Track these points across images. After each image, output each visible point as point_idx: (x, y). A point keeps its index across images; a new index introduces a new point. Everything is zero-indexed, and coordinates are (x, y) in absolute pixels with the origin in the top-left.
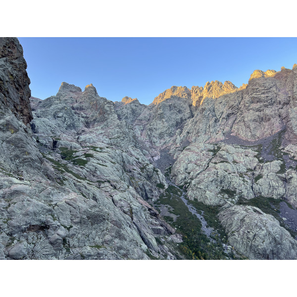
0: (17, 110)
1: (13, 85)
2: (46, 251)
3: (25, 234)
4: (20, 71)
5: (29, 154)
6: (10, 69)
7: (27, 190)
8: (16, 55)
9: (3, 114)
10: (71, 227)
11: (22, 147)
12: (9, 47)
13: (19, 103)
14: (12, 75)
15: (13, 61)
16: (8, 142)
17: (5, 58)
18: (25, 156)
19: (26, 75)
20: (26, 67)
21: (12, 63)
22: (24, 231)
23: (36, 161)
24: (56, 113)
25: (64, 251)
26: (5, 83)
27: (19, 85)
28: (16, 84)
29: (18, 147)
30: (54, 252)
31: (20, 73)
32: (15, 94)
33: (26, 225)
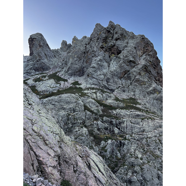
0: (156, 80)
1: (152, 67)
4: (154, 57)
6: (149, 59)
8: (150, 50)
9: (151, 84)
12: (146, 47)
13: (157, 76)
14: (150, 61)
15: (150, 53)
16: (157, 100)
17: (145, 54)
19: (157, 58)
20: (156, 54)
21: (149, 55)
26: (148, 67)
27: (155, 66)
28: (153, 66)
31: (154, 59)
32: (154, 71)
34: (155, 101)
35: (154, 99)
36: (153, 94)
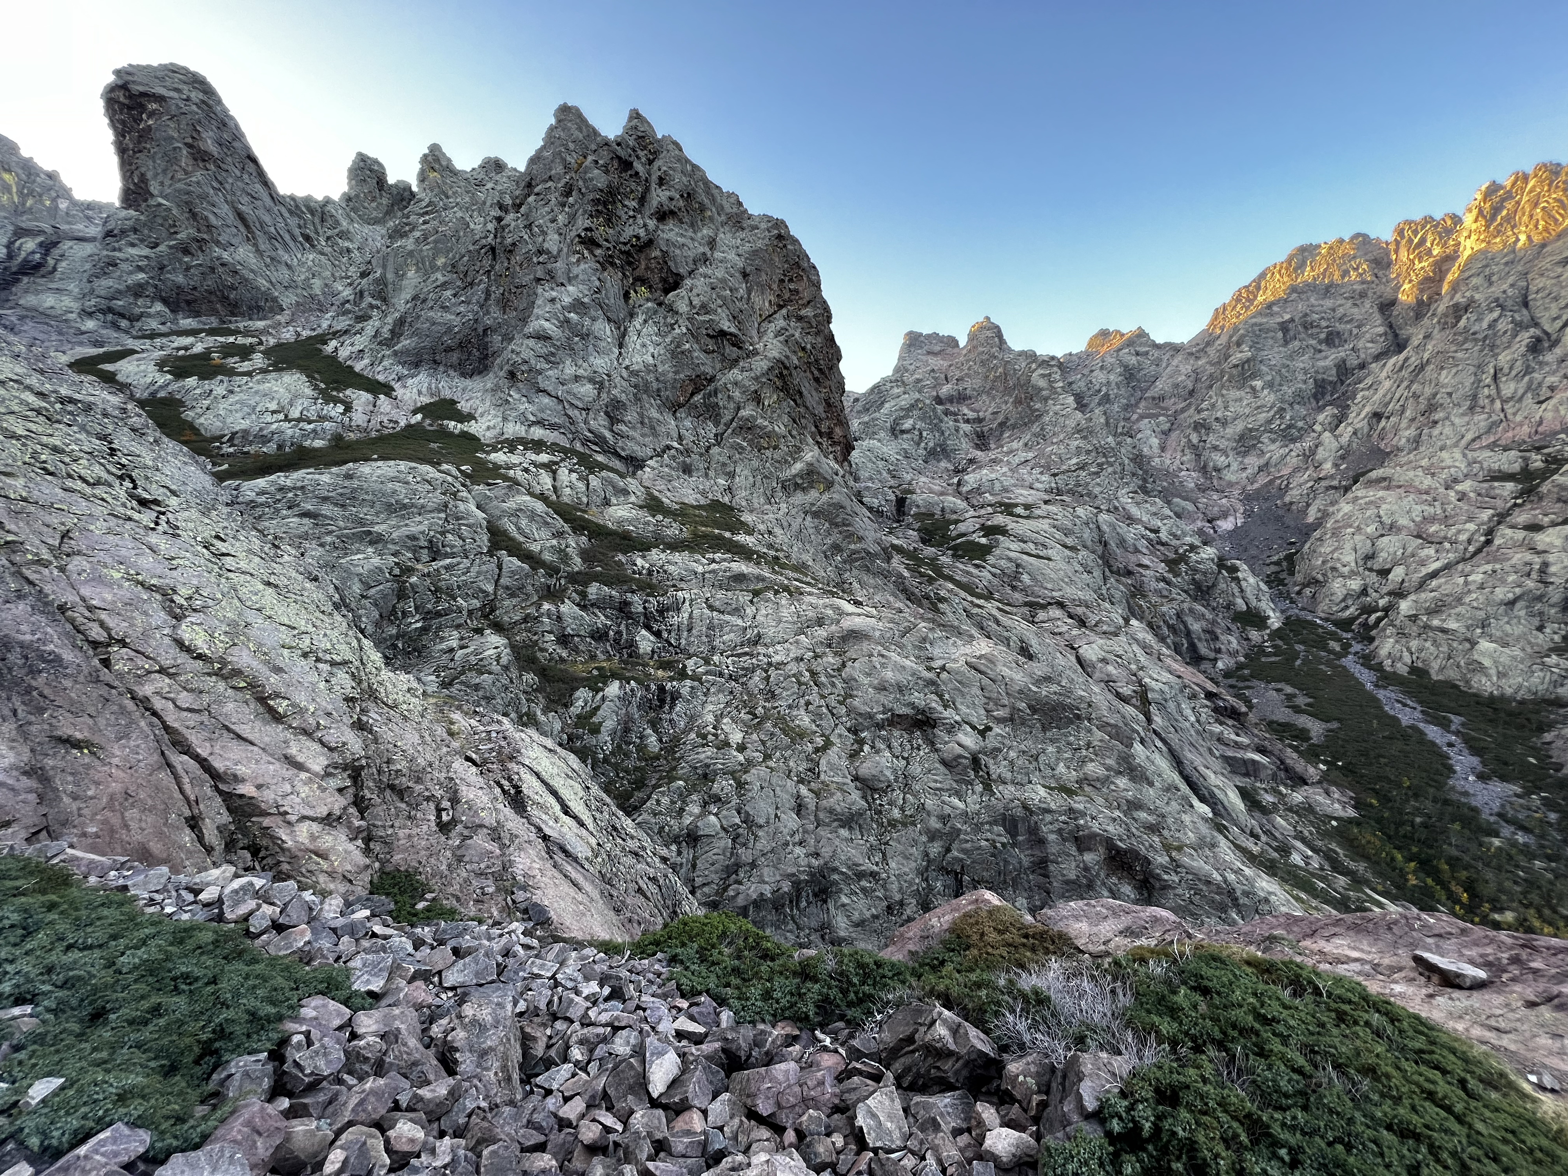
0: (821, 434)
1: (808, 374)
2: (936, 781)
3: (884, 733)
4: (818, 333)
5: (861, 539)
6: (797, 335)
7: (874, 629)
8: (806, 295)
9: (799, 450)
10: (988, 729)
11: (844, 525)
12: (791, 280)
13: (823, 415)
14: (803, 349)
15: (803, 312)
16: (816, 515)
17: (784, 311)
18: (852, 547)
19: (831, 339)
20: (829, 319)
21: (800, 319)
22: (880, 726)
23: (876, 555)
24: (896, 422)
25: (979, 788)
26: (794, 372)
27: (820, 370)
28: (813, 369)
29: (837, 525)
30: (955, 785)
31: (819, 339)
32: (814, 393)
33: (884, 713)
34: (809, 518)
35: (806, 513)
36: (803, 489)
